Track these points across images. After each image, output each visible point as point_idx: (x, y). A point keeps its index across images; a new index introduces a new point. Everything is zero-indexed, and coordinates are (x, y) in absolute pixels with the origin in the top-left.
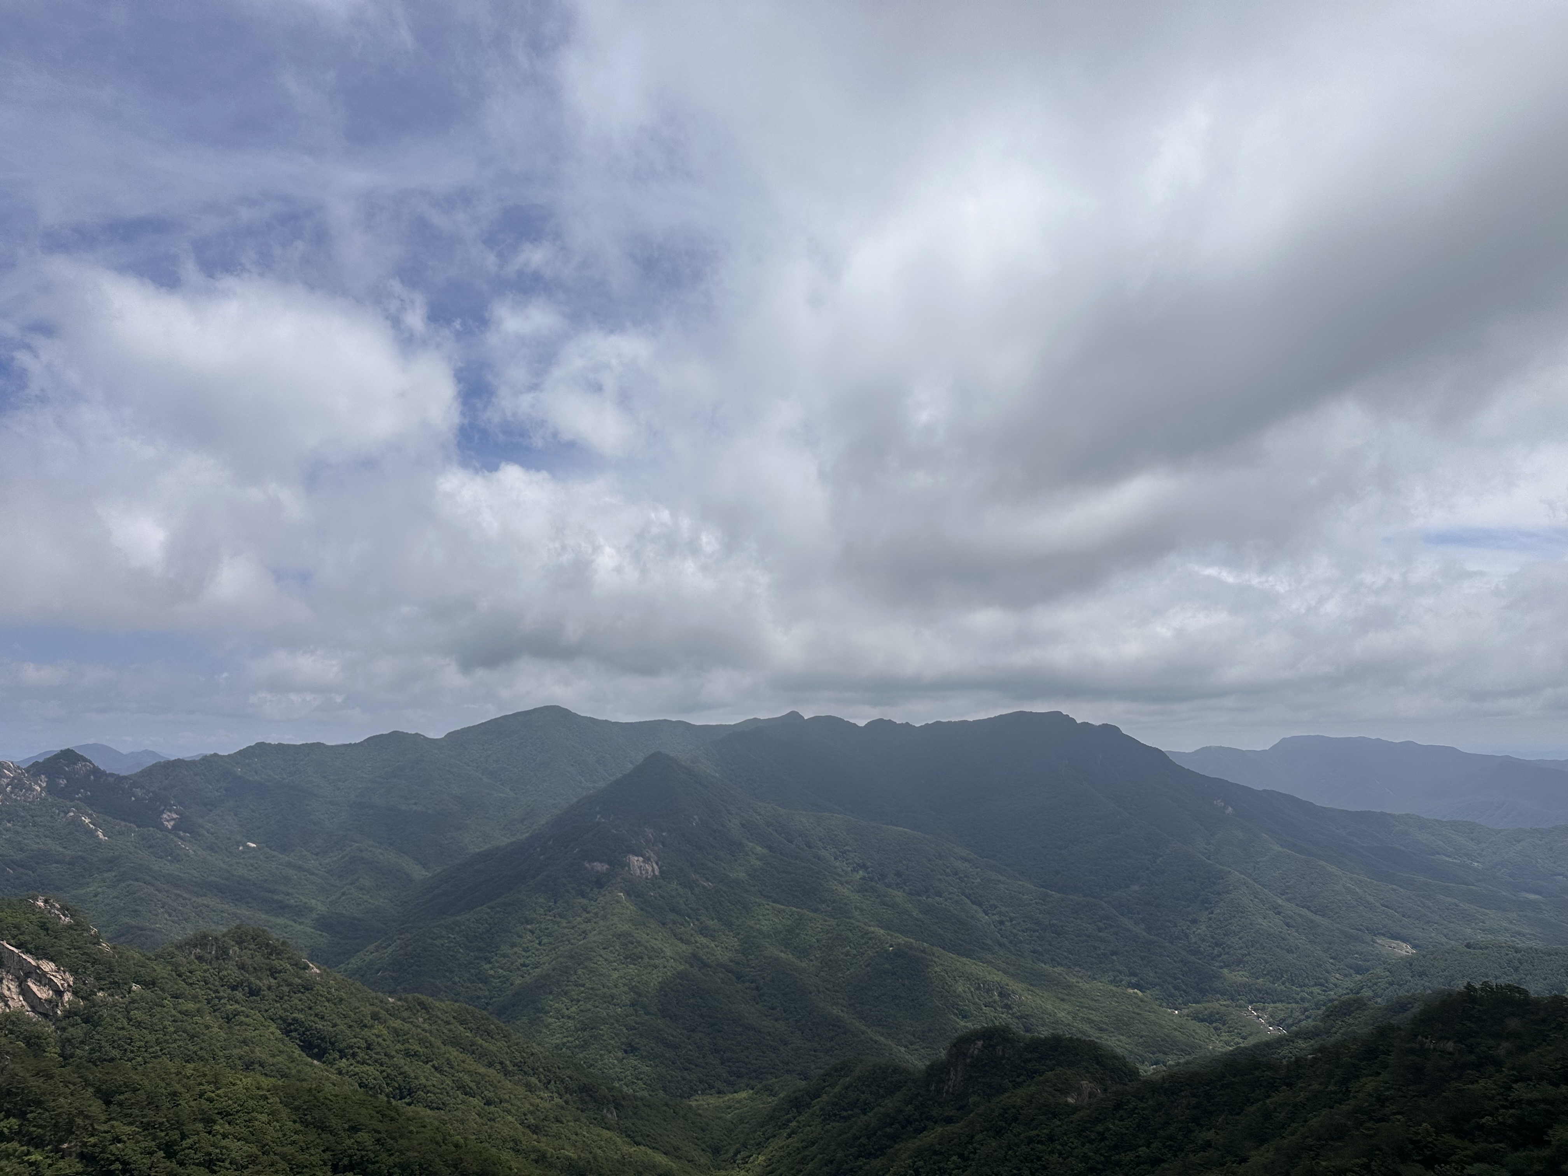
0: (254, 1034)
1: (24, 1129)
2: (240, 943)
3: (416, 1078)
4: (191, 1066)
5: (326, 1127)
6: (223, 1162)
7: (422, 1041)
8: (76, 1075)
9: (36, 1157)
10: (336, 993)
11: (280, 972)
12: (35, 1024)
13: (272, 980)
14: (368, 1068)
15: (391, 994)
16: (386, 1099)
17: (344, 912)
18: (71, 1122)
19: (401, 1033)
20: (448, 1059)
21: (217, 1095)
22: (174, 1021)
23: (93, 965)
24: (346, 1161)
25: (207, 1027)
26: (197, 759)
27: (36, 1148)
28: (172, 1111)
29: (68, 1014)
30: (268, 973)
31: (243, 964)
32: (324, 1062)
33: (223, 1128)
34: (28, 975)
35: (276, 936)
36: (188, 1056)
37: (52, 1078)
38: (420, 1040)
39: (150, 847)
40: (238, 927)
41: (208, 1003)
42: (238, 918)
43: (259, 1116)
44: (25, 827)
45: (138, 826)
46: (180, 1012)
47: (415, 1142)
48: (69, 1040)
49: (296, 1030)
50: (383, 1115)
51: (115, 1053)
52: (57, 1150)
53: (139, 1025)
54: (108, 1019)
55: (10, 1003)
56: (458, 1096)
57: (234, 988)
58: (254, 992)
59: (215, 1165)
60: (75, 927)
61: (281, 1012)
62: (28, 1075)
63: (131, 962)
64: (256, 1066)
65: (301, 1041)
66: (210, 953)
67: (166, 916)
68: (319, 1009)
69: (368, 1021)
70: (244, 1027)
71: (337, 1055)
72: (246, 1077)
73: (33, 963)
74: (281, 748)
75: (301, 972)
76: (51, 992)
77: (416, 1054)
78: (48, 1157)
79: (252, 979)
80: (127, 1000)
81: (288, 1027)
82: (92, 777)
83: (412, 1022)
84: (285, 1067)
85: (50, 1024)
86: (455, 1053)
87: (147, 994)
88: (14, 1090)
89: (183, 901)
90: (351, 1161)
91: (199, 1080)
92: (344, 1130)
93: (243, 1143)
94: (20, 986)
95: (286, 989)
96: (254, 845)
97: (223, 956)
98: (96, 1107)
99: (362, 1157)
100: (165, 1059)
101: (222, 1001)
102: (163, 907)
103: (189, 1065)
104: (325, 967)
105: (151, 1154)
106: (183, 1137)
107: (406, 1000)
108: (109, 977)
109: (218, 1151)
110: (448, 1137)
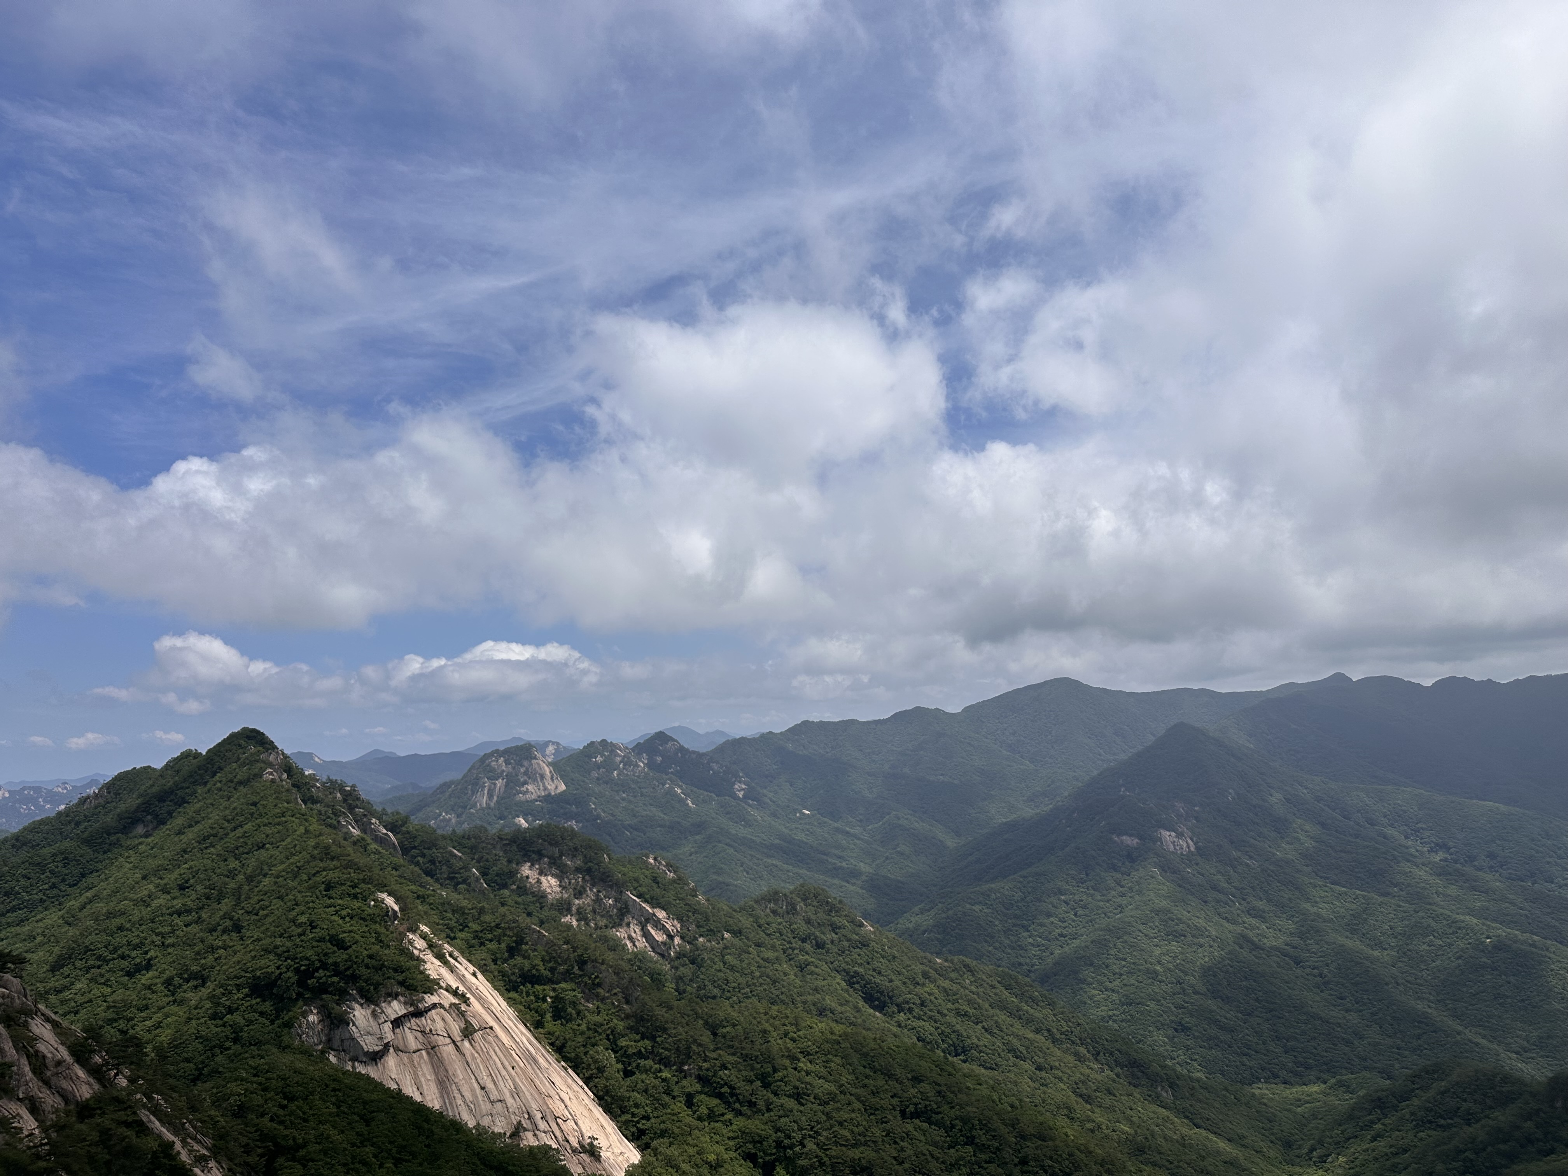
0: (823, 983)
1: (656, 1050)
2: (804, 900)
3: (968, 1037)
4: (775, 1008)
5: (891, 1074)
6: (808, 1096)
7: (970, 1002)
8: (689, 1008)
9: (666, 1074)
10: (889, 951)
11: (840, 928)
12: (656, 963)
13: (834, 935)
14: (924, 1023)
15: (938, 954)
16: (942, 1054)
17: (889, 875)
18: (689, 1048)
19: (951, 993)
20: (996, 1022)
21: (799, 1036)
22: (758, 967)
23: (694, 913)
24: (912, 1108)
25: (785, 974)
26: (757, 736)
27: (666, 1067)
28: (764, 1046)
29: (680, 955)
30: (830, 928)
31: (809, 919)
32: (885, 1015)
33: (806, 1066)
34: (647, 921)
35: (834, 894)
36: (773, 999)
37: (672, 1009)
38: (969, 1001)
39: (728, 813)
40: (802, 886)
41: (784, 953)
42: (801, 877)
43: (834, 1059)
44: (635, 797)
45: (717, 796)
46: (762, 959)
47: (973, 1099)
48: (681, 978)
49: (858, 983)
50: (942, 1070)
51: (716, 991)
52: (681, 1070)
53: (732, 968)
54: (708, 962)
55: (636, 943)
56: (1009, 1059)
57: (804, 940)
58: (820, 945)
59: (802, 1098)
60: (678, 882)
61: (843, 965)
62: (654, 1005)
63: (722, 913)
64: (828, 1013)
65: (863, 993)
66: (782, 908)
67: (745, 874)
68: (876, 964)
69: (920, 979)
70: (815, 976)
71: (895, 1009)
72: (821, 1022)
73: (650, 911)
74: (822, 725)
75: (857, 929)
76: (665, 936)
77: (966, 1014)
78: (674, 1076)
79: (818, 933)
80: (721, 946)
81: (852, 979)
82: (679, 754)
83: (959, 983)
84: (852, 1016)
85: (667, 963)
86: (1003, 1017)
87: (736, 941)
88: (645, 1017)
89: (756, 861)
90: (916, 1109)
91: (783, 1021)
92: (908, 1080)
93: (823, 1081)
94: (642, 929)
95: (846, 944)
96: (808, 812)
97: (792, 909)
98: (706, 1037)
99: (926, 1107)
100: (754, 1000)
101: (796, 952)
102: (742, 866)
103: (773, 1007)
104: (877, 925)
105: (751, 1082)
106: (775, 1070)
107: (952, 962)
108: (706, 925)
109: (803, 1086)
110: (1003, 1097)
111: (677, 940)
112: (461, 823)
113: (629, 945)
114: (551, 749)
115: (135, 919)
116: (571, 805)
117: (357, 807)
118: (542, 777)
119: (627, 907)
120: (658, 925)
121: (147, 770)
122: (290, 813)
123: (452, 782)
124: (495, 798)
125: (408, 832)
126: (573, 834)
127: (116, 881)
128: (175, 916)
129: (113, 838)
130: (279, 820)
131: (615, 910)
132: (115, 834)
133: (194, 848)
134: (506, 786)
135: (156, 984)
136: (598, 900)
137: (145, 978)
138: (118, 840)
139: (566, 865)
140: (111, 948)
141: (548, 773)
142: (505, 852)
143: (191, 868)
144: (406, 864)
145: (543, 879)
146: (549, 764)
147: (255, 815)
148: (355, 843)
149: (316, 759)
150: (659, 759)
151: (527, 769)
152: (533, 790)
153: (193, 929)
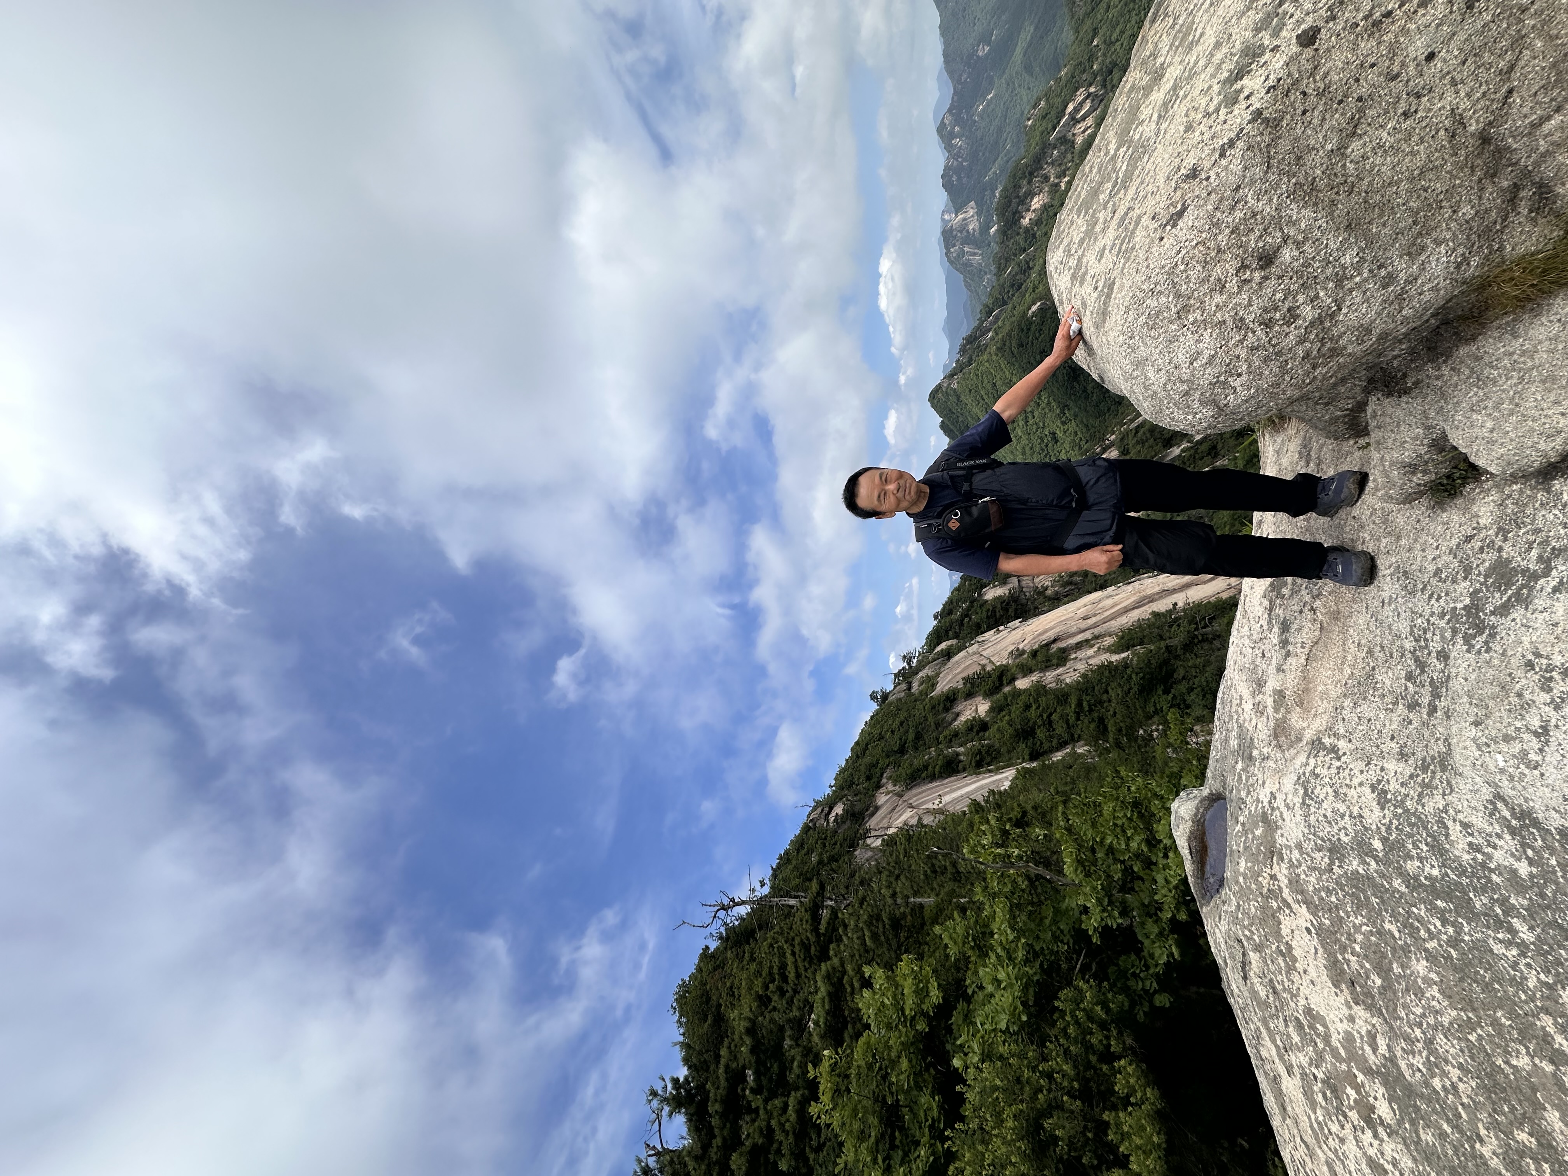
23: (1074, 77)
26: (943, 40)
34: (1073, 119)
44: (982, 145)
45: (987, 71)
60: (1048, 96)
63: (1077, 50)
73: (1067, 117)
82: (954, 111)
87: (1101, 32)
108: (1084, 63)
111: (1092, 90)
112: (991, 271)
113: (1089, 131)
114: (946, 217)
116: (985, 195)
117: (975, 336)
118: (964, 219)
119: (1061, 138)
120: (1077, 110)
122: (976, 372)
123: (965, 281)
124: (976, 250)
125: (993, 303)
126: (1005, 190)
130: (980, 377)
131: (1063, 147)
134: (969, 244)
136: (1053, 163)
137: (1060, 434)
139: (1025, 191)
141: (962, 216)
142: (1012, 237)
144: (1012, 302)
145: (1033, 208)
146: (956, 216)
147: (977, 390)
148: (997, 334)
150: (957, 128)
151: (959, 231)
152: (973, 225)
153: (1036, 414)
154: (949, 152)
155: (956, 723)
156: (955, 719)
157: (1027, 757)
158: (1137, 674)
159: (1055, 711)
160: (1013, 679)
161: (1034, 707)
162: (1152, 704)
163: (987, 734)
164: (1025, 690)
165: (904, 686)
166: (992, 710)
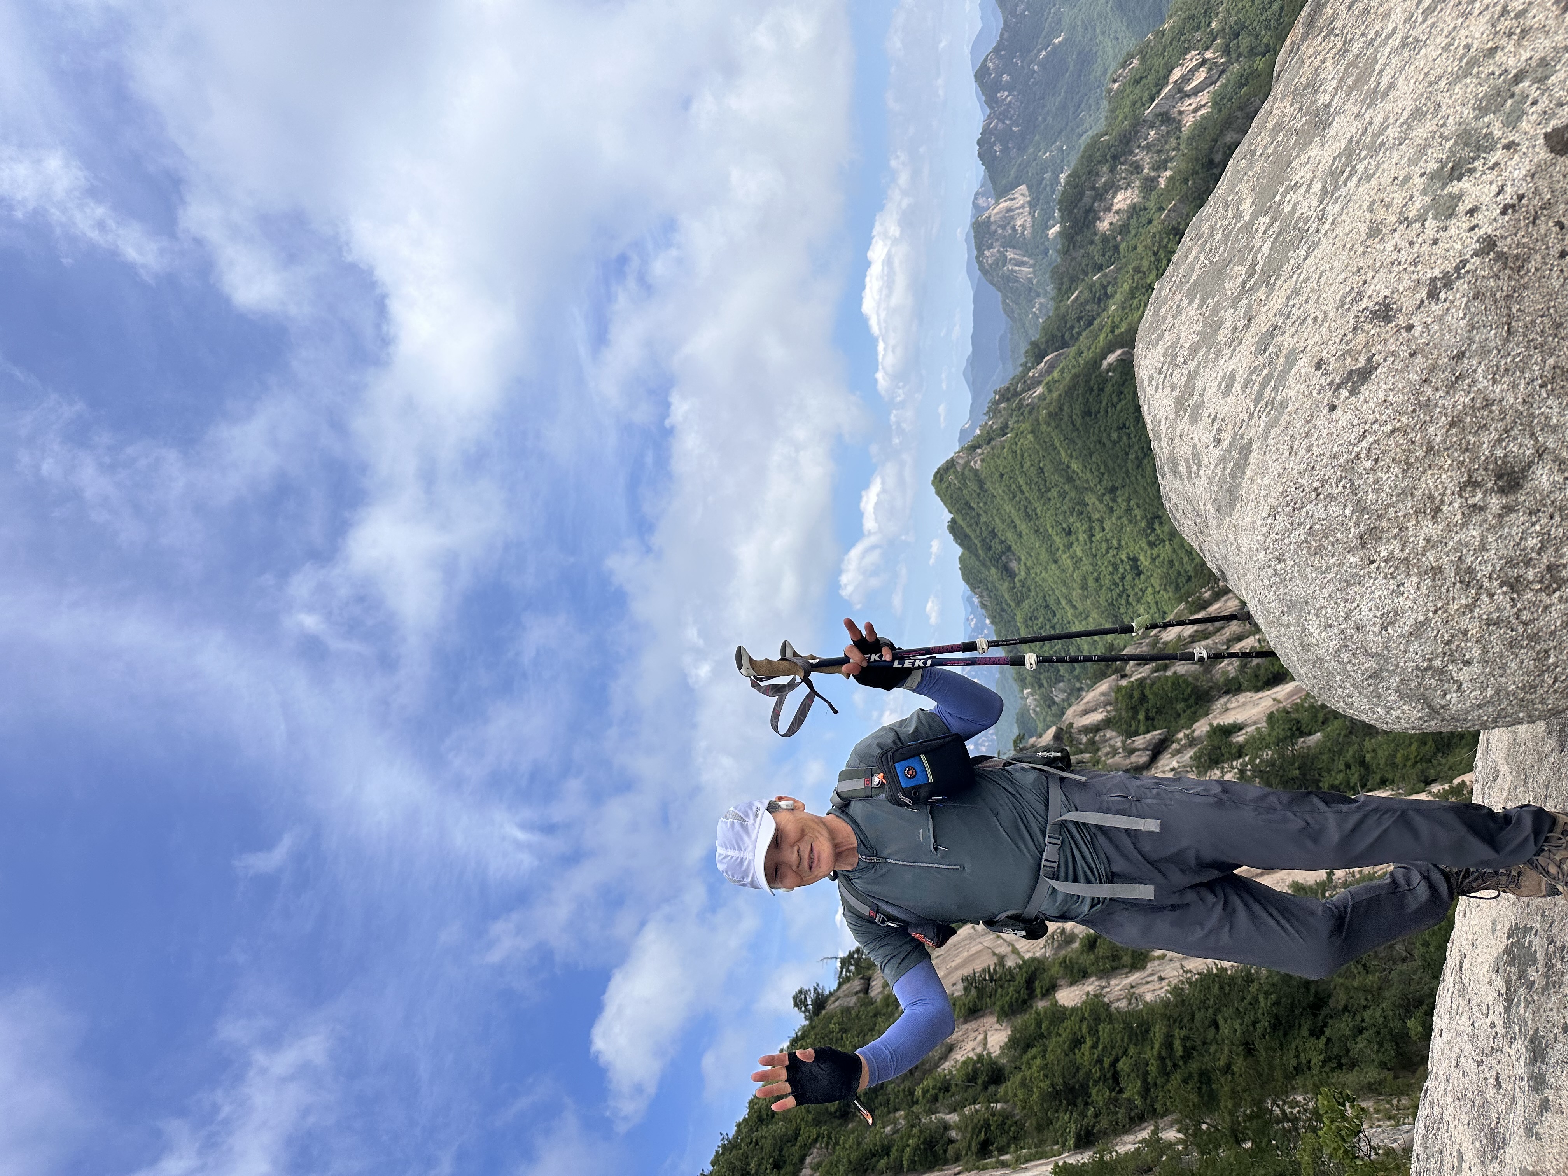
12: (1228, 80)
23: (1182, 34)
60: (1144, 53)
73: (1170, 87)
76: (1201, 69)
82: (1003, 53)
85: (1231, 67)
94: (1189, 96)
108: (1199, 18)
111: (1209, 55)
112: (1046, 292)
113: (1203, 111)
114: (981, 202)
115: (1091, 569)
116: (1043, 179)
117: (1015, 389)
118: (1010, 210)
119: (1161, 114)
120: (1186, 79)
121: (962, 560)
122: (1014, 447)
123: (1004, 302)
124: (1025, 259)
125: (1047, 342)
126: (1074, 175)
127: (1056, 583)
128: (1093, 539)
129: (1018, 585)
130: (1019, 457)
131: (1163, 128)
132: (1014, 583)
133: (1035, 524)
134: (1014, 247)
135: (1152, 554)
136: (1148, 148)
137: (1144, 561)
138: (1020, 581)
139: (1105, 183)
140: (1113, 587)
141: (1005, 204)
142: (1082, 247)
143: (1052, 527)
144: (1077, 344)
145: (1115, 208)
146: (997, 203)
147: (1012, 475)
148: (1050, 391)
149: (967, 426)
150: (1005, 77)
151: (999, 226)
152: (1023, 221)
153: (1107, 525)
154: (992, 108)
155: (947, 1065)
156: (944, 1057)
157: (1072, 1142)
158: (1267, 994)
159: (1125, 1053)
160: (1052, 988)
161: (1089, 1043)
162: (1292, 1053)
163: (1001, 1090)
164: (1074, 1010)
165: (856, 984)
166: (1013, 1043)
